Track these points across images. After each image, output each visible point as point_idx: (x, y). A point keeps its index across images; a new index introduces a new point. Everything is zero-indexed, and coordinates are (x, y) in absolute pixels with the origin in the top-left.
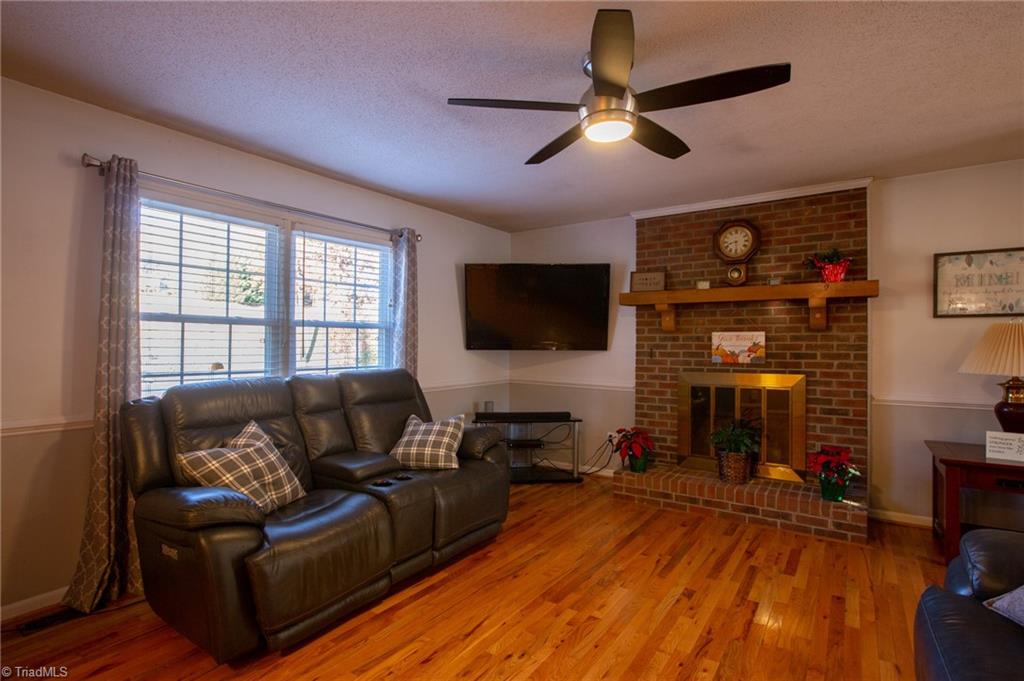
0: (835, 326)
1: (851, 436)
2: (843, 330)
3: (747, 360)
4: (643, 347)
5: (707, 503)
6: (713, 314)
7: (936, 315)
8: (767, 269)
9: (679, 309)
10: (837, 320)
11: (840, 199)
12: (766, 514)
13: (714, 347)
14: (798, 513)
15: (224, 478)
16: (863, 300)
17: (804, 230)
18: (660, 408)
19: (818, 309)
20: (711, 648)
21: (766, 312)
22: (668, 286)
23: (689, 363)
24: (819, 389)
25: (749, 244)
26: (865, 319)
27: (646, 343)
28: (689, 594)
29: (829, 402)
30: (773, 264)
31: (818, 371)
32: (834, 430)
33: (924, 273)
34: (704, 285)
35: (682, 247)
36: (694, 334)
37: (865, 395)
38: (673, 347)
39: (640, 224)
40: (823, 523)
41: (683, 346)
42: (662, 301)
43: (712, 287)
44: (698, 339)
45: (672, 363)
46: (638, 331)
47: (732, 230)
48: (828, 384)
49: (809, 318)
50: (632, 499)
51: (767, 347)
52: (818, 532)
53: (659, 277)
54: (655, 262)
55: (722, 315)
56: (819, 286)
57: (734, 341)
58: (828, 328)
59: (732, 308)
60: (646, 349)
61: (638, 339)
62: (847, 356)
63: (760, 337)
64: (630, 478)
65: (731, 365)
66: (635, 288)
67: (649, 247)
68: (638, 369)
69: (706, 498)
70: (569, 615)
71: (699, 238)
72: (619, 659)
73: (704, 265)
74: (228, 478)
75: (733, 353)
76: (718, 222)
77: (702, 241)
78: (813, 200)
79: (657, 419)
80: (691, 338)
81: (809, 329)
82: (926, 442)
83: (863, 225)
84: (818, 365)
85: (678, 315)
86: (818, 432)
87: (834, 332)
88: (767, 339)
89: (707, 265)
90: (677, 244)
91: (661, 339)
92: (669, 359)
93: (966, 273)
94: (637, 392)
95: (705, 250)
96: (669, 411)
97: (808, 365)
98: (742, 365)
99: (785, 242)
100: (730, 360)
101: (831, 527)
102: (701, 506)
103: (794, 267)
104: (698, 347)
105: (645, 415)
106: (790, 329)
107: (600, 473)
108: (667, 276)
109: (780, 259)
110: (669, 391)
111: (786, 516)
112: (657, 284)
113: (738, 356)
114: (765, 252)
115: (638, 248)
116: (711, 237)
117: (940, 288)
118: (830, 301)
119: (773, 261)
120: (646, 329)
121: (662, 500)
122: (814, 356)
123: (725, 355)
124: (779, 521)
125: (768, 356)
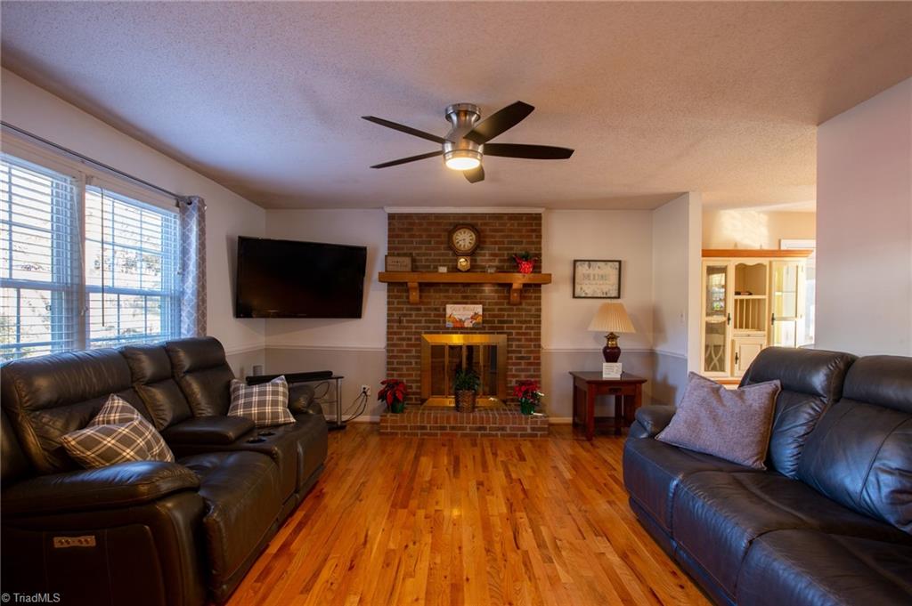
0: (524, 302)
1: (532, 373)
2: (529, 304)
3: (471, 325)
4: (393, 315)
5: (453, 428)
6: (447, 291)
7: (574, 297)
8: (482, 261)
9: (423, 286)
10: (525, 298)
11: (527, 219)
12: (491, 429)
13: (447, 316)
14: (511, 425)
15: (124, 454)
16: (539, 285)
17: (507, 237)
18: (406, 363)
19: (516, 290)
20: (514, 507)
21: (483, 291)
22: (414, 269)
23: (429, 328)
24: (514, 343)
25: (473, 242)
26: (540, 298)
27: (395, 313)
28: (480, 484)
29: (520, 352)
30: (487, 258)
31: (514, 331)
32: (522, 370)
33: (568, 271)
34: (443, 270)
35: (424, 239)
36: (433, 306)
37: (539, 346)
38: (417, 315)
39: (391, 217)
40: (525, 429)
41: (425, 315)
42: (413, 280)
43: (449, 271)
44: (436, 309)
45: (416, 328)
46: (389, 303)
47: (462, 231)
48: (519, 340)
49: (509, 297)
50: (397, 434)
51: (483, 315)
52: (522, 436)
53: (407, 261)
54: (403, 249)
55: (453, 292)
56: (519, 275)
57: (461, 312)
58: (521, 304)
59: (460, 287)
60: (396, 317)
61: (389, 309)
62: (530, 322)
63: (479, 309)
64: (394, 418)
65: (459, 328)
66: (390, 268)
67: (398, 236)
68: (389, 333)
69: (452, 425)
70: (421, 513)
71: (437, 233)
72: (474, 527)
73: (438, 255)
74: (129, 453)
75: (461, 320)
76: (451, 224)
77: (439, 236)
78: (512, 217)
79: (405, 372)
80: (429, 309)
81: (509, 303)
82: (571, 373)
83: (539, 237)
84: (514, 328)
85: (421, 291)
86: (514, 372)
87: (524, 306)
88: (484, 310)
89: (443, 255)
90: (421, 236)
91: (407, 309)
92: (414, 325)
93: (588, 272)
94: (388, 351)
95: (442, 243)
96: (414, 365)
97: (508, 328)
98: (467, 328)
99: (496, 243)
100: (458, 325)
101: (529, 431)
102: (448, 431)
103: (501, 261)
104: (436, 316)
105: (394, 369)
106: (496, 304)
107: (356, 420)
108: (414, 261)
109: (492, 255)
110: (414, 349)
111: (503, 429)
112: (406, 266)
113: (464, 322)
114: (482, 249)
115: (389, 237)
116: (446, 234)
117: (577, 281)
118: (525, 285)
119: (487, 255)
120: (396, 301)
121: (419, 431)
122: (512, 322)
123: (455, 321)
124: (499, 433)
125: (484, 322)
